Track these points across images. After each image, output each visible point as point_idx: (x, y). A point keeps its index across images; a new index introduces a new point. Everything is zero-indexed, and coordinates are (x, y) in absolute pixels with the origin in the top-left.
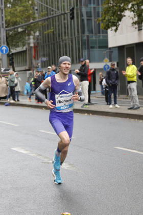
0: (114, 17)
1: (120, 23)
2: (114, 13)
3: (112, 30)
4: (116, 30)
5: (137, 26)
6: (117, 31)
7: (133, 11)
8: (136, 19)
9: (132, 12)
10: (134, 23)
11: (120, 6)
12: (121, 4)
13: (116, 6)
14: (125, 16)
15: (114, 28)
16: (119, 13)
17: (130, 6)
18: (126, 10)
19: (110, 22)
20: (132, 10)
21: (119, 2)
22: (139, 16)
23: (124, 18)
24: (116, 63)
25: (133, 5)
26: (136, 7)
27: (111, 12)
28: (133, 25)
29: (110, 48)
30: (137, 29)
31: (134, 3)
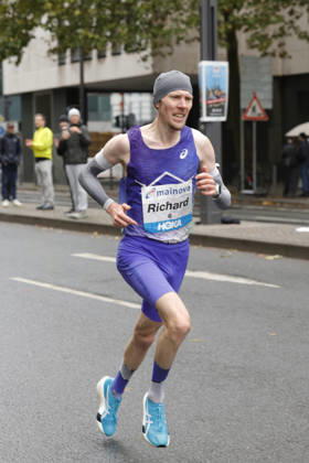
0: (13, 37)
1: (24, 49)
2: (15, 32)
3: (10, 62)
4: (18, 63)
5: (55, 57)
6: (21, 65)
7: (51, 29)
8: (55, 44)
9: (48, 32)
10: (52, 51)
11: (25, 19)
12: (29, 14)
13: (19, 18)
14: (34, 37)
15: (14, 59)
16: (24, 31)
17: (44, 19)
18: (36, 25)
19: (7, 47)
20: (47, 27)
21: (24, 12)
22: (61, 38)
23: (33, 41)
24: (16, 125)
25: (50, 18)
26: (55, 23)
27: (9, 28)
28: (49, 56)
29: (7, 97)
30: (57, 63)
31: (53, 14)
